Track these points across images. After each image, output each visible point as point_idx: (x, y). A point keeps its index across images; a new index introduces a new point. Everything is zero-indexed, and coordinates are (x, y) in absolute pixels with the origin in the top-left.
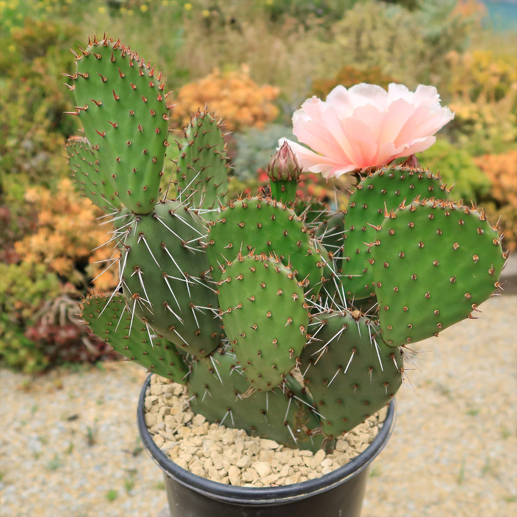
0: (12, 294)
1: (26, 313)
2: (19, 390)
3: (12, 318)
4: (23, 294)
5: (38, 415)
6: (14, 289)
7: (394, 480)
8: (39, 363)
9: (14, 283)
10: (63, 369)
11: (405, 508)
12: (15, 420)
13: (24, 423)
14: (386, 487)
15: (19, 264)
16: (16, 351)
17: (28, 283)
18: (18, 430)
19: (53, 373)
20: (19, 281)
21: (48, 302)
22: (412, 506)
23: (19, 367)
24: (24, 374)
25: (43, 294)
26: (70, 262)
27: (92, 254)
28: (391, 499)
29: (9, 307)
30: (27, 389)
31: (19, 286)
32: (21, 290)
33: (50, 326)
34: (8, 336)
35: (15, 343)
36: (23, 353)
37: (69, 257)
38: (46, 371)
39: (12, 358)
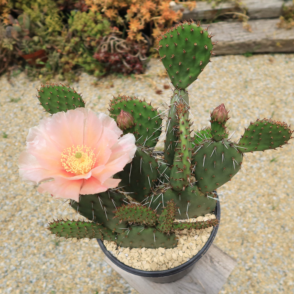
0: (85, 32)
1: (93, 43)
2: (92, 85)
3: (87, 45)
4: (91, 31)
5: (101, 100)
6: (86, 29)
7: (284, 166)
8: (101, 71)
9: (85, 25)
10: (113, 76)
11: (286, 182)
12: (90, 102)
13: (95, 105)
14: (278, 168)
15: (88, 12)
16: (89, 64)
17: (93, 25)
18: (92, 108)
19: (109, 78)
20: (88, 24)
21: (104, 38)
22: (289, 181)
23: (91, 72)
24: (94, 76)
25: (101, 32)
26: (116, 11)
27: (128, 7)
28: (279, 175)
29: (84, 38)
30: (96, 85)
31: (88, 27)
32: (90, 29)
33: (106, 53)
34: (85, 56)
35: (89, 59)
36: (93, 66)
37: (116, 8)
38: (105, 76)
39: (87, 68)
